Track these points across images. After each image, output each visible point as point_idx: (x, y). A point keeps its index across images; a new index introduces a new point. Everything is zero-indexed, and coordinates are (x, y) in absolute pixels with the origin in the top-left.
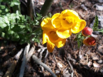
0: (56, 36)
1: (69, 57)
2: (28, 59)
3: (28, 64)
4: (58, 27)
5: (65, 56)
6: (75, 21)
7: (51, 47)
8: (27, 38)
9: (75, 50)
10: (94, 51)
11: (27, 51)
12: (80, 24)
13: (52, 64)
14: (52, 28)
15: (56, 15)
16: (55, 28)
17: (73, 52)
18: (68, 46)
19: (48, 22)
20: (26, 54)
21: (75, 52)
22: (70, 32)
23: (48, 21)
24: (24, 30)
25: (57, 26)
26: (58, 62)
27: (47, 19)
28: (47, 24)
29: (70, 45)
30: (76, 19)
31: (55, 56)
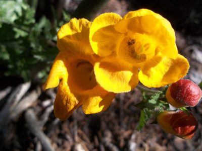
0: (90, 80)
1: (108, 139)
2: (14, 116)
3: (9, 125)
4: (106, 54)
5: (100, 134)
6: (156, 52)
7: (66, 105)
8: (23, 65)
9: (125, 126)
10: (165, 141)
11: (19, 97)
12: (170, 65)
13: (63, 143)
14: (87, 51)
15: (109, 17)
16: (95, 55)
17: (119, 130)
18: (113, 114)
19: (80, 31)
20: (13, 102)
21: (123, 131)
22: (135, 77)
23: (81, 28)
24: (21, 42)
25: (101, 48)
26: (79, 143)
27: (81, 23)
28: (77, 36)
29: (117, 112)
30: (163, 48)
31: (76, 127)
